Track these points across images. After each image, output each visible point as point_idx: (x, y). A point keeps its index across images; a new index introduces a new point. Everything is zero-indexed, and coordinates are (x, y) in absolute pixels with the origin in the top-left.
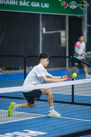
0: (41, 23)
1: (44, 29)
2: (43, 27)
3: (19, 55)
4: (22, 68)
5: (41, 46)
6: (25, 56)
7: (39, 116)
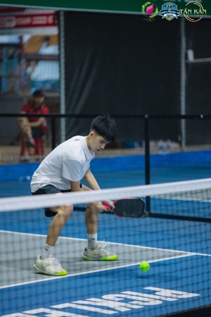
0: (183, 39)
1: (191, 54)
2: (188, 48)
3: (133, 114)
4: (140, 145)
5: (183, 93)
6: (147, 116)
7: (181, 254)
